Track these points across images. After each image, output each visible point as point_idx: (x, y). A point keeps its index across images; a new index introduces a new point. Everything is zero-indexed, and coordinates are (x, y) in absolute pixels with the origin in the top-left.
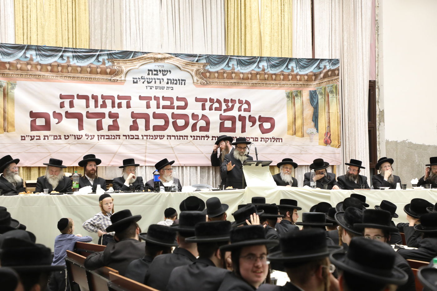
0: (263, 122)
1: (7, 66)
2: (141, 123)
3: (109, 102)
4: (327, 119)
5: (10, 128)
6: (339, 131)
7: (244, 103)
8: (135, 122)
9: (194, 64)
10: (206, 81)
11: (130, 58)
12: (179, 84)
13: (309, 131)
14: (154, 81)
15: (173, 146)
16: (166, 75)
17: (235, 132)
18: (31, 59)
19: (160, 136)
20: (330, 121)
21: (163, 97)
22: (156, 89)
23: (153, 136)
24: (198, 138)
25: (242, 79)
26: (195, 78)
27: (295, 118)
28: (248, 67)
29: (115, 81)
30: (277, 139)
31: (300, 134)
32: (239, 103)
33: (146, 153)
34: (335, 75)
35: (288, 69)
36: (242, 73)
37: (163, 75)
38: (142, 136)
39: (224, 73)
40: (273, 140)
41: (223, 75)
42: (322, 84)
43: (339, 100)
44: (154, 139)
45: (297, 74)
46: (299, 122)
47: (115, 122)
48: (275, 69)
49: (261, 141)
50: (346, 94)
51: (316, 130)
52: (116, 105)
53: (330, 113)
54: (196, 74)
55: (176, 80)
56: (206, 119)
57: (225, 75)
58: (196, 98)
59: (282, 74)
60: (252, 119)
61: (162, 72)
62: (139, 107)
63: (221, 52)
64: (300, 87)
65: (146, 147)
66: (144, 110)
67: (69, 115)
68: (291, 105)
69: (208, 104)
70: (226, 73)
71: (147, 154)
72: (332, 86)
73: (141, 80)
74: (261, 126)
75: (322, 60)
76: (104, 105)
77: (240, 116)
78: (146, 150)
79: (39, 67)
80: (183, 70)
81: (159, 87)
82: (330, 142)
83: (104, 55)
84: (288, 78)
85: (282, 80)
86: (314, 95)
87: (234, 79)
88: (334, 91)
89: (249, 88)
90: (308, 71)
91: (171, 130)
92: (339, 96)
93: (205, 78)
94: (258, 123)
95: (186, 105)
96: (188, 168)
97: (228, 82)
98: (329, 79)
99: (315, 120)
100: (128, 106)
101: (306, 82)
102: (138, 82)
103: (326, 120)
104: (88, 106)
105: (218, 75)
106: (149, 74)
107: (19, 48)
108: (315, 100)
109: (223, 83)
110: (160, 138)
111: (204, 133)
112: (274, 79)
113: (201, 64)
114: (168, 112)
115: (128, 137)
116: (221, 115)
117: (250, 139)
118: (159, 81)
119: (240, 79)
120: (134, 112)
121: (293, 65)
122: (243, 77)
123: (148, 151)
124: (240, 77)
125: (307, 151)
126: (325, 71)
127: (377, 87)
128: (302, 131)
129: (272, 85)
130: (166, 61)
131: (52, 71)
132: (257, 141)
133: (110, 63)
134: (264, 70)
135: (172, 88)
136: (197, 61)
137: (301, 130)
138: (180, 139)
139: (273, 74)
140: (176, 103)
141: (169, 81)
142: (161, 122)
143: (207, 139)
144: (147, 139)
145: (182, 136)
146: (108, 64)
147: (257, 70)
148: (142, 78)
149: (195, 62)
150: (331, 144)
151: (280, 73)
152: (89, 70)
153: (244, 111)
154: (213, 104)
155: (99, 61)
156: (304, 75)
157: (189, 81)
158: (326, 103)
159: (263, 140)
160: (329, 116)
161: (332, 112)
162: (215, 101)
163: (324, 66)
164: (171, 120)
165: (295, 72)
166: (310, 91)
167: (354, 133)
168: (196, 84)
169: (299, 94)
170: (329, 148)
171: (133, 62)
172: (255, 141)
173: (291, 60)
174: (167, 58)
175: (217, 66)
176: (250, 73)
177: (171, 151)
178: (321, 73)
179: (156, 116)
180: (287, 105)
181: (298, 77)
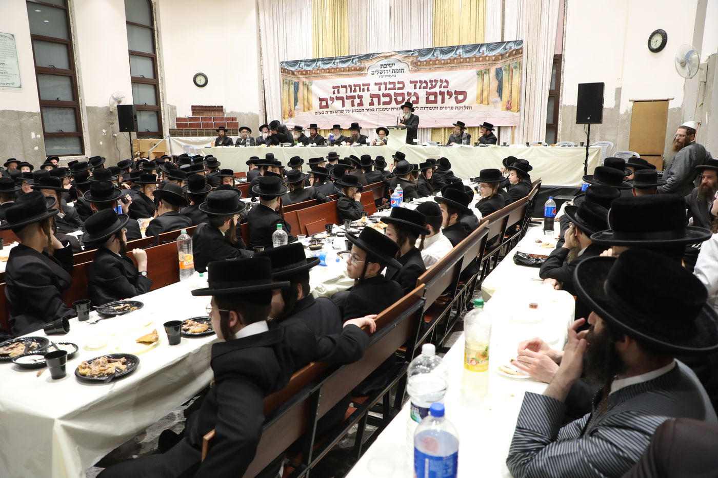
0: (458, 95)
1: (309, 72)
2: (376, 100)
3: (357, 88)
4: (509, 90)
5: (311, 108)
6: (519, 99)
7: (444, 82)
8: (372, 100)
10: (417, 68)
11: (371, 58)
12: (400, 72)
13: (493, 100)
14: (384, 72)
15: (394, 115)
16: (392, 67)
18: (319, 67)
19: (387, 108)
20: (512, 91)
21: (389, 82)
22: (385, 77)
23: (383, 109)
25: (444, 64)
26: (411, 67)
27: (483, 91)
28: (448, 55)
29: (362, 75)
30: (468, 107)
31: (486, 103)
32: (440, 82)
34: (520, 53)
35: (480, 53)
36: (444, 60)
37: (390, 67)
38: (376, 109)
40: (464, 108)
42: (507, 62)
43: (522, 73)
44: (383, 111)
45: (487, 56)
46: (485, 94)
47: (361, 101)
48: (469, 54)
50: (530, 68)
51: (500, 98)
52: (362, 90)
53: (513, 85)
54: (411, 64)
55: (398, 70)
56: (416, 95)
57: (431, 62)
58: (410, 81)
59: (474, 57)
60: (449, 93)
61: (389, 65)
62: (374, 90)
63: (430, 46)
64: (489, 66)
66: (377, 92)
67: (338, 98)
68: (480, 81)
69: (418, 85)
71: (379, 121)
72: (516, 63)
74: (456, 98)
75: (508, 42)
76: (355, 91)
77: (440, 91)
78: (378, 118)
79: (323, 71)
80: (402, 62)
81: (387, 75)
83: (356, 58)
84: (479, 60)
85: (475, 62)
86: (499, 71)
87: (438, 64)
88: (518, 66)
89: (448, 71)
90: (496, 53)
91: (393, 104)
92: (522, 70)
93: (417, 66)
94: (454, 96)
95: (404, 86)
97: (433, 67)
98: (513, 58)
99: (500, 91)
100: (368, 90)
101: (494, 61)
102: (375, 73)
104: (346, 92)
105: (426, 63)
106: (381, 68)
107: (313, 61)
108: (500, 76)
109: (429, 68)
110: (387, 110)
112: (468, 62)
113: (414, 56)
114: (392, 92)
115: (368, 110)
116: (427, 92)
117: (448, 108)
118: (387, 71)
119: (442, 64)
120: (372, 94)
121: (484, 48)
122: (444, 62)
123: (380, 119)
124: (442, 62)
126: (510, 51)
127: (563, 59)
128: (488, 100)
129: (466, 66)
130: (392, 57)
131: (329, 73)
132: (453, 109)
133: (359, 63)
134: (460, 55)
135: (395, 76)
136: (412, 55)
139: (467, 58)
140: (397, 86)
141: (394, 71)
142: (387, 99)
144: (379, 111)
146: (358, 64)
147: (455, 56)
148: (377, 71)
149: (410, 56)
150: (511, 109)
151: (472, 57)
152: (347, 69)
153: (444, 88)
155: (353, 63)
156: (493, 56)
157: (406, 69)
158: (510, 76)
159: (457, 108)
160: (512, 87)
162: (423, 82)
163: (510, 47)
164: (393, 98)
165: (485, 55)
166: (497, 69)
168: (411, 71)
169: (487, 71)
170: (509, 113)
171: (372, 60)
172: (451, 109)
173: (482, 45)
174: (393, 55)
175: (426, 56)
176: (449, 59)
178: (506, 53)
179: (384, 95)
180: (477, 81)
181: (487, 58)
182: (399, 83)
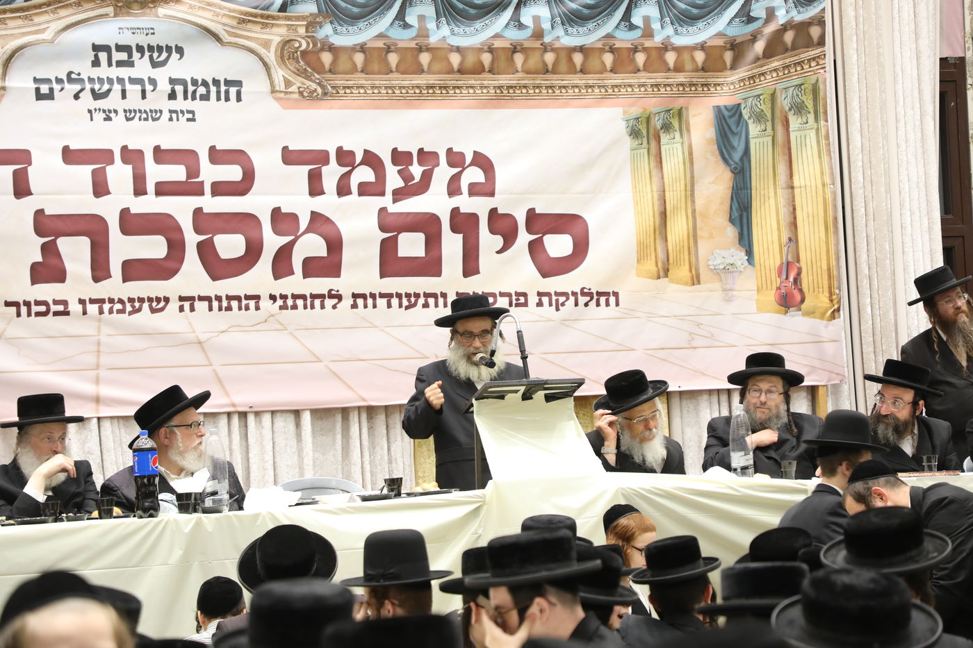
0: (544, 234)
2: (75, 251)
4: (784, 212)
6: (833, 257)
7: (468, 162)
8: (49, 250)
9: (273, 18)
10: (319, 84)
11: (20, 1)
12: (219, 99)
13: (718, 262)
14: (117, 88)
15: (203, 337)
16: (164, 63)
17: (438, 273)
19: (150, 300)
20: (795, 218)
21: (157, 150)
22: (128, 119)
23: (126, 301)
24: (300, 302)
25: (460, 71)
26: (279, 74)
27: (664, 215)
28: (478, 24)
30: (599, 294)
31: (683, 272)
32: (451, 164)
33: (98, 367)
34: (809, 44)
35: (632, 27)
36: (458, 49)
37: (155, 64)
38: (82, 302)
39: (388, 50)
40: (583, 299)
41: (386, 59)
42: (762, 78)
43: (827, 136)
44: (130, 313)
45: (665, 47)
46: (678, 228)
48: (580, 29)
49: (540, 304)
50: (855, 116)
51: (743, 254)
53: (797, 191)
54: (282, 57)
55: (205, 83)
56: (326, 229)
57: (393, 59)
58: (285, 149)
59: (607, 48)
60: (501, 224)
61: (147, 54)
62: (62, 189)
64: (680, 95)
65: (99, 344)
66: (82, 202)
68: (645, 164)
69: (331, 173)
70: (397, 50)
71: (103, 373)
72: (801, 85)
73: (67, 85)
74: (535, 248)
77: (455, 212)
78: (98, 356)
80: (230, 44)
81: (140, 111)
82: (798, 298)
84: (633, 60)
85: (611, 71)
86: (732, 122)
87: (429, 72)
88: (809, 104)
89: (485, 107)
90: (707, 32)
91: (192, 275)
92: (827, 121)
93: (318, 73)
94: (524, 238)
95: (249, 176)
96: (267, 418)
97: (406, 83)
98: (787, 61)
99: (741, 217)
100: (21, 189)
101: (701, 73)
102: (56, 93)
103: (781, 218)
105: (366, 60)
106: (96, 63)
108: (735, 144)
109: (386, 88)
110: (151, 307)
111: (321, 285)
112: (578, 67)
113: (298, 18)
114: (181, 209)
115: (24, 309)
116: (383, 210)
117: (498, 298)
118: (139, 87)
119: (450, 71)
120: (47, 213)
121: (647, 10)
122: (461, 63)
123: (104, 360)
124: (450, 63)
125: (712, 335)
126: (771, 29)
128: (693, 260)
129: (570, 91)
130: (162, 11)
132: (525, 304)
134: (538, 34)
135: (190, 116)
136: (283, 8)
137: (687, 257)
138: (229, 308)
139: (574, 49)
140: (210, 173)
141: (179, 89)
142: (154, 247)
143: (334, 307)
144: (101, 312)
145: (238, 298)
147: (514, 35)
148: (70, 80)
149: (274, 11)
150: (803, 306)
151: (599, 45)
153: (471, 194)
154: (349, 173)
156: (693, 48)
157: (255, 86)
158: (778, 149)
159: (545, 300)
160: (794, 201)
161: (803, 184)
162: (359, 158)
163: (767, 9)
164: (192, 239)
165: (658, 39)
166: (718, 110)
167: (888, 262)
168: (282, 95)
169: (675, 120)
170: (796, 322)
171: (31, 15)
172: (517, 305)
175: (362, 24)
176: (486, 48)
177: (196, 356)
178: (754, 38)
179: (132, 224)
180: (628, 166)
181: (671, 58)
182: (217, 156)
